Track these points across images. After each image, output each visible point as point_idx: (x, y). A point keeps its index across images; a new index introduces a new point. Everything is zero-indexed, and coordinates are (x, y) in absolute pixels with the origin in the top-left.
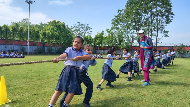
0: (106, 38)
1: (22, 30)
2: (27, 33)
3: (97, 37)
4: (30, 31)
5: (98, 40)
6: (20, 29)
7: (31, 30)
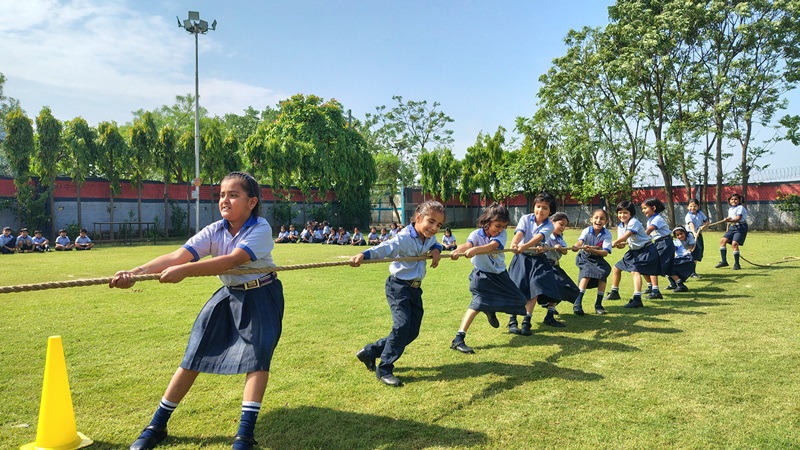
0: (513, 157)
1: (170, 140)
2: (190, 152)
3: (476, 153)
4: (203, 143)
5: (479, 165)
6: (165, 135)
7: (206, 140)
